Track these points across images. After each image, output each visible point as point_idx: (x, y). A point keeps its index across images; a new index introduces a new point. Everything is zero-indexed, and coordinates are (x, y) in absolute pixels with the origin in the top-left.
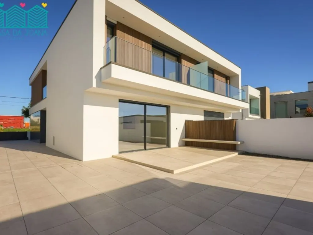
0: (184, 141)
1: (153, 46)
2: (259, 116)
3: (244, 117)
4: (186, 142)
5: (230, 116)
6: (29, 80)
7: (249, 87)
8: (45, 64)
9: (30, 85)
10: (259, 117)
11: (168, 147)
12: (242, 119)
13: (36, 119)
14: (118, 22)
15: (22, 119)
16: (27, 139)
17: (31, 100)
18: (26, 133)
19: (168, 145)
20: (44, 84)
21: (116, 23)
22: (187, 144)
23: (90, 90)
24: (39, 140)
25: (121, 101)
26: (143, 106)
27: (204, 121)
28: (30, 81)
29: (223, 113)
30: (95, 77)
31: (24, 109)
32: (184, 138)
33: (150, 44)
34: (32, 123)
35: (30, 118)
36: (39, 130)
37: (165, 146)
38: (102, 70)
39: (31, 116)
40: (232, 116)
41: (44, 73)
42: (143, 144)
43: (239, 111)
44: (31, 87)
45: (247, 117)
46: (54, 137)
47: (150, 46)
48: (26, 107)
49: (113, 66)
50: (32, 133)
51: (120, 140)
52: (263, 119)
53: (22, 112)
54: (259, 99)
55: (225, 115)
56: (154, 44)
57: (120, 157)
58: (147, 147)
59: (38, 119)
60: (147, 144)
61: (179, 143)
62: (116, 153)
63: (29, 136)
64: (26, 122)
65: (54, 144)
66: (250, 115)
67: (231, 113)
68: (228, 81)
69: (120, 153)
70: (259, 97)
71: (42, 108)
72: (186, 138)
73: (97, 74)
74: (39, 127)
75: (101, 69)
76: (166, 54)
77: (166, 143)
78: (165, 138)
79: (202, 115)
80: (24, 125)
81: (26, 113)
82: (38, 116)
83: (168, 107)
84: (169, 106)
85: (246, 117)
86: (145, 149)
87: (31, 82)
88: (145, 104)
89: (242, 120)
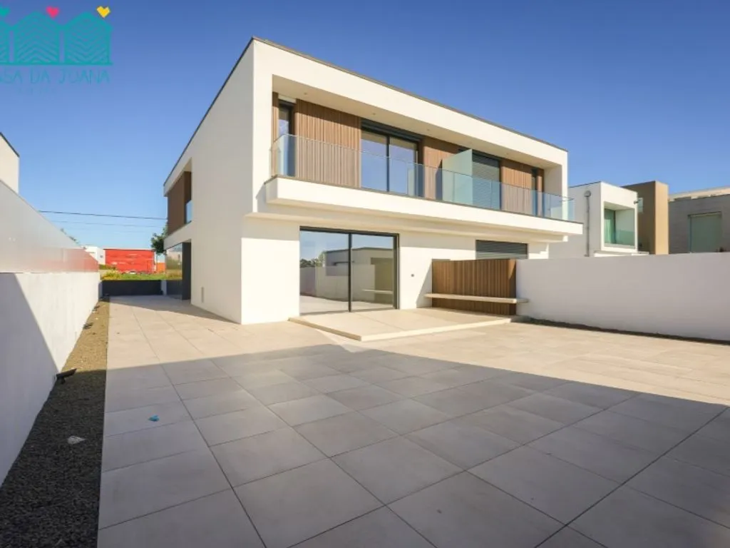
0: (428, 298)
1: (364, 129)
2: (634, 248)
3: (591, 251)
4: (434, 299)
5: (544, 250)
6: (162, 188)
7: (604, 186)
8: (190, 163)
9: (165, 196)
10: (633, 251)
11: (396, 308)
12: (588, 255)
13: (176, 255)
14: (298, 100)
15: (151, 257)
16: (160, 293)
17: (166, 221)
18: (158, 282)
19: (396, 306)
20: (188, 197)
21: (294, 101)
22: (436, 304)
23: (250, 215)
24: (181, 296)
25: (303, 229)
26: (346, 236)
27: (476, 260)
28: (165, 189)
29: (526, 245)
30: (257, 197)
31: (156, 239)
32: (429, 293)
33: (358, 128)
34: (170, 265)
35: (166, 254)
36: (181, 278)
37: (392, 306)
38: (268, 185)
39: (168, 252)
40: (550, 250)
41: (187, 176)
42: (347, 303)
43: (562, 239)
44: (166, 198)
45: (599, 251)
46: (203, 289)
47: (358, 132)
48: (160, 235)
49: (280, 180)
50: (169, 283)
51: (302, 293)
52: (645, 254)
53: (151, 244)
54: (633, 210)
55: (530, 248)
56: (365, 126)
57: (302, 320)
58: (353, 308)
59: (179, 256)
60: (353, 303)
61: (418, 302)
62: (295, 313)
63: (164, 288)
64: (159, 262)
65: (203, 301)
66: (605, 246)
67: (545, 243)
68: (540, 178)
69: (303, 314)
70: (635, 207)
71: (185, 239)
72: (434, 291)
73: (260, 192)
74: (180, 272)
75: (265, 183)
76: (392, 140)
77: (393, 300)
78: (391, 292)
79: (472, 249)
80: (155, 268)
81: (159, 246)
82: (178, 250)
83: (396, 237)
84: (398, 234)
85: (595, 252)
86: (350, 310)
87: (167, 189)
88: (350, 233)
89: (587, 258)
